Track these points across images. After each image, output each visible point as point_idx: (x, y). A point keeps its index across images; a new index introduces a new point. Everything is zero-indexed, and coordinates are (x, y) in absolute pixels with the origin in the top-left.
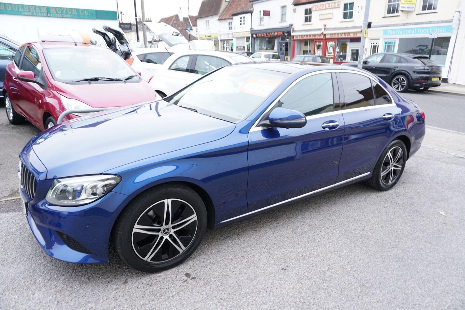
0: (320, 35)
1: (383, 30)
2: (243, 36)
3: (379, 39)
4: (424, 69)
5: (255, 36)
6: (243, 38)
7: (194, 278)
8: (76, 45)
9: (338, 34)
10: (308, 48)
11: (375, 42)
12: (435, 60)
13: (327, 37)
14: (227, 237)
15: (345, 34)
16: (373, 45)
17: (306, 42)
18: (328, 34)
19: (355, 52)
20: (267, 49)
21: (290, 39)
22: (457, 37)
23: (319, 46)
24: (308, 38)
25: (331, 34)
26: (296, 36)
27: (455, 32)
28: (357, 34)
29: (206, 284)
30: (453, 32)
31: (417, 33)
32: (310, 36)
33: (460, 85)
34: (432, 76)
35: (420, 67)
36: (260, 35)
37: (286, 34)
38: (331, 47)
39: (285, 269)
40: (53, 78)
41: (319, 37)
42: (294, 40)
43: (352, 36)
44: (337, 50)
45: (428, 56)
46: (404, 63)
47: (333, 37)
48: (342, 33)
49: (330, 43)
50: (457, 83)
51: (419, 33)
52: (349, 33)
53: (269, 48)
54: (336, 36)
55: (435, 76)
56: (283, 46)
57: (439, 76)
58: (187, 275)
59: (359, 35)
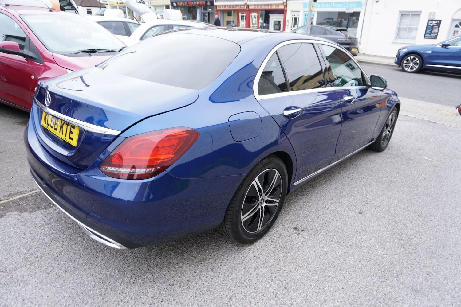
0: (244, 5)
1: (303, 3)
2: (162, 4)
3: (299, 12)
4: (346, 41)
5: (175, 4)
6: (162, 6)
7: (303, 230)
8: (51, 11)
9: (261, 5)
10: (231, 19)
11: (296, 14)
12: (351, 32)
13: (251, 8)
14: (297, 194)
15: (268, 5)
16: (294, 17)
17: (229, 13)
18: (251, 5)
19: (277, 23)
20: (188, 19)
21: (212, 10)
22: (365, 12)
23: (243, 17)
24: (232, 8)
25: (254, 5)
26: (220, 6)
27: (364, 7)
28: (279, 6)
29: (317, 232)
30: (362, 8)
31: (332, 7)
32: (233, 6)
33: (368, 55)
34: (352, 46)
35: (342, 39)
36: (181, 4)
37: (209, 4)
38: (255, 18)
39: (361, 213)
40: (48, 50)
41: (242, 8)
42: (217, 10)
43: (274, 7)
44: (261, 21)
45: (345, 28)
46: (328, 34)
47: (256, 8)
48: (265, 5)
49: (254, 14)
50: (367, 53)
51: (335, 7)
52: (271, 5)
53: (191, 18)
54: (259, 8)
55: (353, 46)
56: (206, 16)
57: (356, 47)
58: (295, 229)
59: (282, 7)
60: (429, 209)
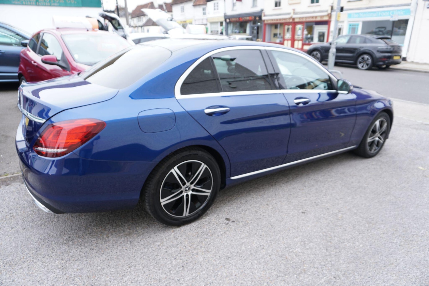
0: (290, 19)
1: (348, 13)
2: (216, 20)
3: (344, 22)
4: (387, 49)
5: (228, 20)
6: (216, 23)
7: (234, 221)
8: (88, 31)
9: (306, 18)
10: (278, 31)
11: (340, 24)
12: (395, 40)
13: (296, 20)
14: (250, 190)
15: (312, 17)
16: (338, 27)
17: (275, 26)
18: (297, 18)
19: (321, 34)
20: (239, 32)
21: (261, 23)
22: (415, 19)
23: (288, 29)
24: (278, 21)
25: (300, 18)
26: (267, 20)
27: (413, 14)
28: (323, 17)
29: (245, 225)
31: (378, 16)
32: (280, 20)
33: (417, 63)
34: (394, 54)
35: (382, 47)
36: (234, 20)
37: (257, 18)
38: (300, 29)
39: (304, 213)
40: (74, 60)
41: (288, 21)
42: (265, 24)
43: (319, 19)
44: (306, 32)
45: (389, 37)
46: (368, 43)
47: (301, 20)
48: (310, 17)
49: (299, 27)
50: (415, 61)
51: (381, 16)
52: (316, 17)
53: (241, 32)
54: (304, 20)
55: (396, 54)
56: (255, 30)
57: (400, 54)
58: (227, 219)
59: (326, 19)
60: (385, 217)
